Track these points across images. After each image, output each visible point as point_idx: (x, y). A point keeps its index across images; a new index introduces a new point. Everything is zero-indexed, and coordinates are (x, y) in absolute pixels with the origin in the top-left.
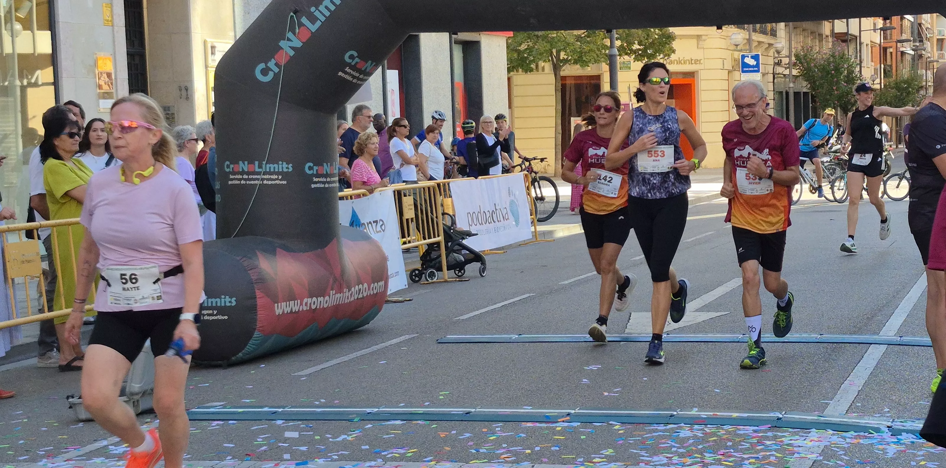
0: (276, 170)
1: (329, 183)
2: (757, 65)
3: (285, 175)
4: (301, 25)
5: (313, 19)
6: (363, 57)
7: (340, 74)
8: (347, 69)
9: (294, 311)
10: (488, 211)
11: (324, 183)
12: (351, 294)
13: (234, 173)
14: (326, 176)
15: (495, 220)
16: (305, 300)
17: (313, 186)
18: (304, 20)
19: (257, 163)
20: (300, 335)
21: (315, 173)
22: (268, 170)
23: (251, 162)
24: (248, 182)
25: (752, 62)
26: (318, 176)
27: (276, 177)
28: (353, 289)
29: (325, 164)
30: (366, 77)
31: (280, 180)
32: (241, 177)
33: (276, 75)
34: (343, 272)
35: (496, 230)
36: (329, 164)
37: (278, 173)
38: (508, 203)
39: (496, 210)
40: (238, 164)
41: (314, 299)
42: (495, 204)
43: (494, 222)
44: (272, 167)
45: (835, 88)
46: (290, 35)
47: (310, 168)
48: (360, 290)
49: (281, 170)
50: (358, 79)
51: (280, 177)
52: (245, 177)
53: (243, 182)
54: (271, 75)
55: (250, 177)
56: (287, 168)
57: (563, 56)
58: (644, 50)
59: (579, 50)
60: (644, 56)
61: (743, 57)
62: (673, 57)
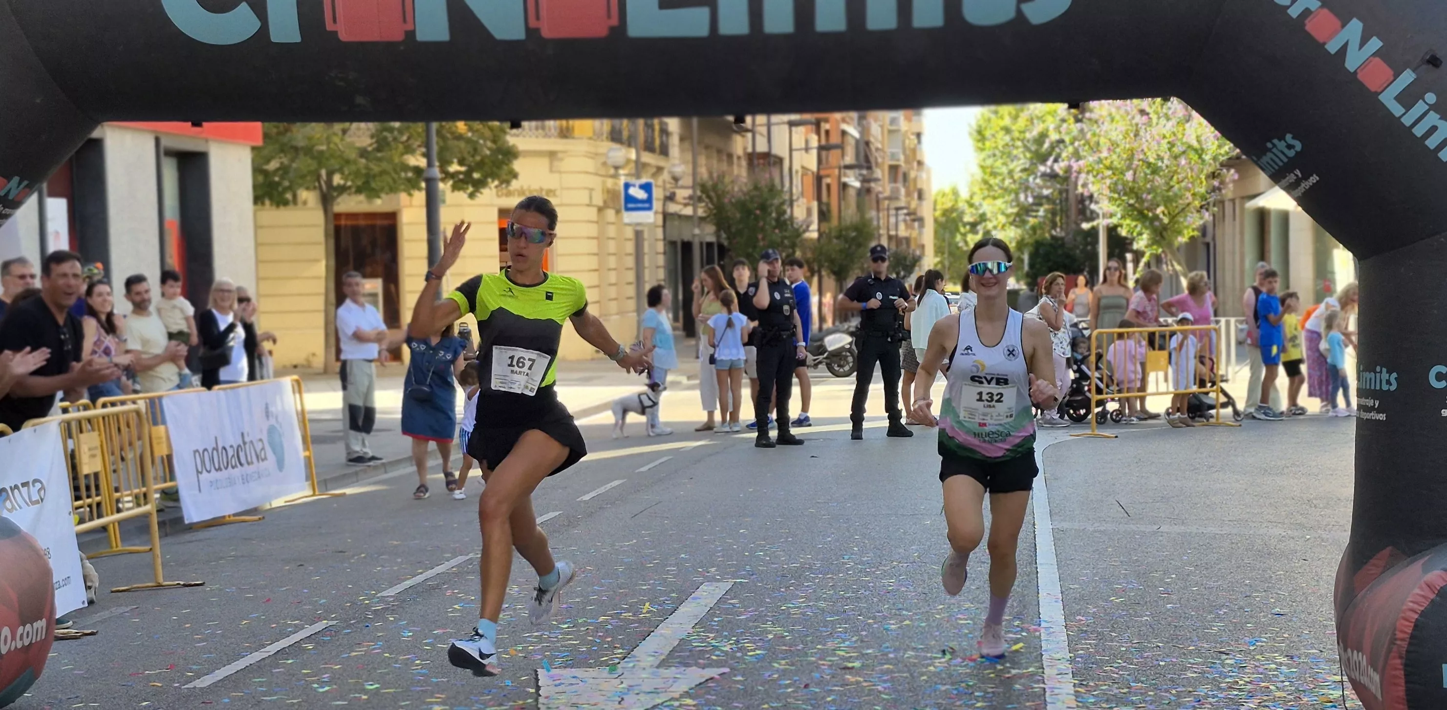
2: (649, 200)
10: (231, 446)
15: (243, 460)
25: (641, 195)
35: (246, 479)
38: (265, 433)
39: (245, 443)
42: (243, 434)
43: (241, 464)
45: (760, 236)
57: (337, 180)
58: (468, 174)
59: (364, 171)
60: (467, 183)
61: (627, 186)
62: (515, 184)
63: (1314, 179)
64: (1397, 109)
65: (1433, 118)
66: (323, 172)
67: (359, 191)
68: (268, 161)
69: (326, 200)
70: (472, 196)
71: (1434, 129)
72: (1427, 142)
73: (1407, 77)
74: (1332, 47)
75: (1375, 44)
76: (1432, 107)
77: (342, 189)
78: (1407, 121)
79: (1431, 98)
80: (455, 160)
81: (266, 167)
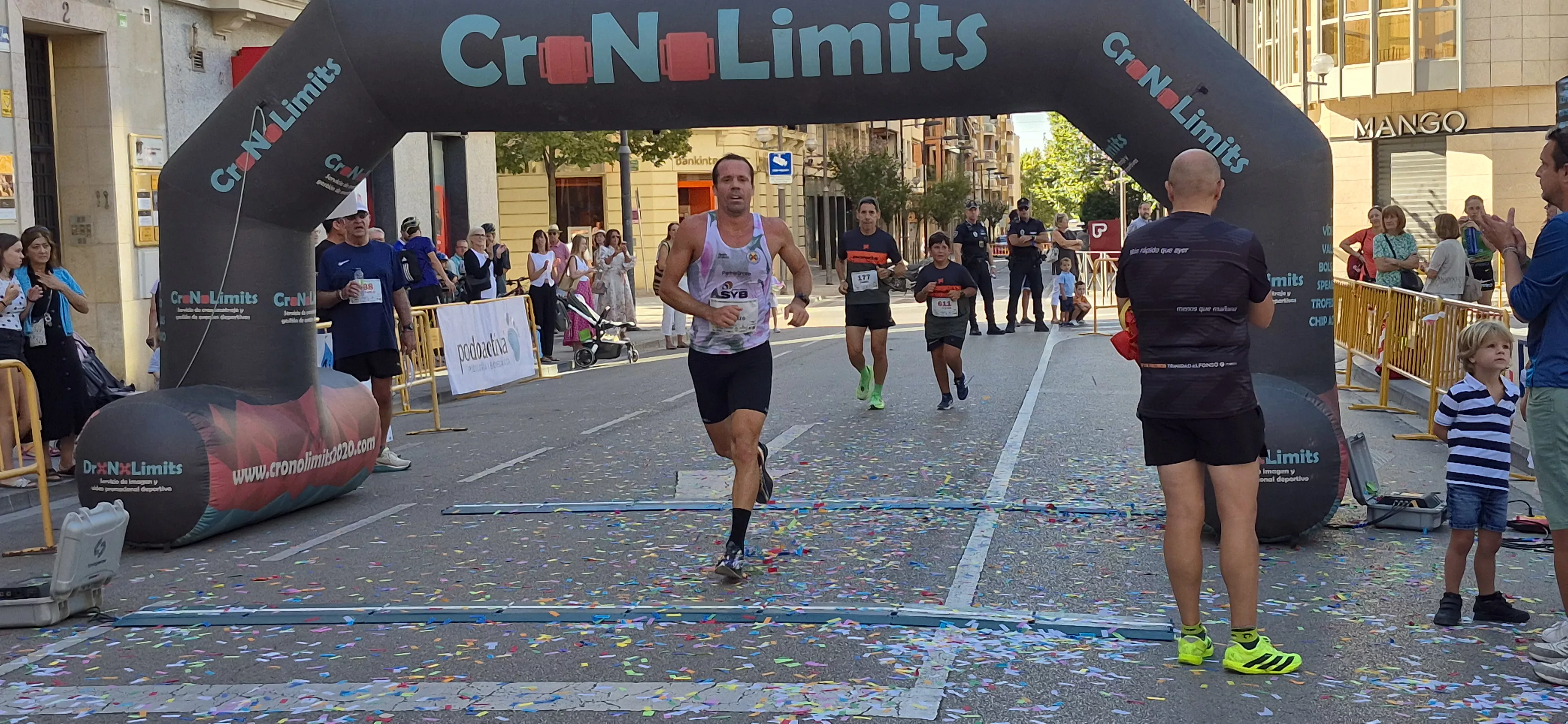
0: (237, 302)
1: (304, 317)
2: (788, 166)
3: (248, 309)
4: (269, 121)
5: (285, 115)
6: (349, 162)
7: (319, 182)
8: (328, 177)
9: (258, 479)
10: (483, 342)
11: (298, 317)
12: (333, 456)
13: (183, 306)
14: (300, 308)
15: (491, 352)
16: (273, 465)
17: (284, 322)
18: (273, 115)
19: (212, 293)
20: (266, 507)
21: (286, 305)
22: (226, 302)
23: (205, 292)
24: (201, 317)
25: (783, 162)
26: (291, 309)
27: (236, 310)
28: (335, 449)
29: (299, 294)
30: (352, 187)
31: (243, 315)
32: (191, 310)
33: (238, 184)
34: (321, 428)
35: (493, 365)
36: (304, 294)
37: (239, 306)
38: (506, 333)
39: (492, 340)
40: (189, 294)
41: (285, 463)
42: (491, 335)
43: (490, 355)
44: (231, 298)
45: (875, 192)
46: (255, 134)
47: (280, 299)
48: (344, 450)
49: (242, 302)
50: (343, 189)
51: (242, 311)
52: (197, 310)
53: (194, 317)
54: (230, 184)
55: (204, 310)
56: (251, 299)
57: (558, 153)
58: (655, 148)
59: (577, 147)
60: (654, 155)
61: (772, 156)
62: (689, 155)
63: (1136, 161)
64: (1181, 120)
65: (1203, 125)
66: (547, 148)
67: (573, 162)
68: (507, 141)
69: (550, 169)
70: (657, 164)
71: (1203, 131)
72: (1200, 139)
73: (1187, 100)
74: (1142, 83)
75: (1168, 80)
76: (1201, 118)
77: (561, 160)
78: (1187, 126)
79: (1201, 112)
80: (645, 138)
81: (505, 144)
